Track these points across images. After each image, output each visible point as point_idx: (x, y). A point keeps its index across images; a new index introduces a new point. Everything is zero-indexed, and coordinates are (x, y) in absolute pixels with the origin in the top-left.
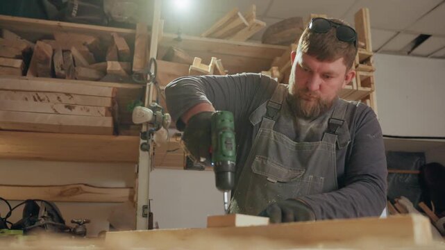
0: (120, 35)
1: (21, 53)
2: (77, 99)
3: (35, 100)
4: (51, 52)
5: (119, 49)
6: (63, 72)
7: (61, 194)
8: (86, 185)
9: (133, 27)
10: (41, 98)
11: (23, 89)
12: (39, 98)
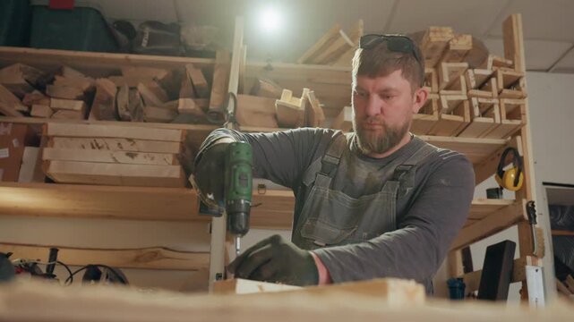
0: (196, 66)
1: (82, 94)
2: (141, 145)
3: (93, 148)
4: (115, 90)
5: (195, 83)
6: (128, 114)
7: (137, 259)
8: (165, 248)
9: (212, 55)
10: (100, 145)
11: (80, 135)
12: (97, 145)
